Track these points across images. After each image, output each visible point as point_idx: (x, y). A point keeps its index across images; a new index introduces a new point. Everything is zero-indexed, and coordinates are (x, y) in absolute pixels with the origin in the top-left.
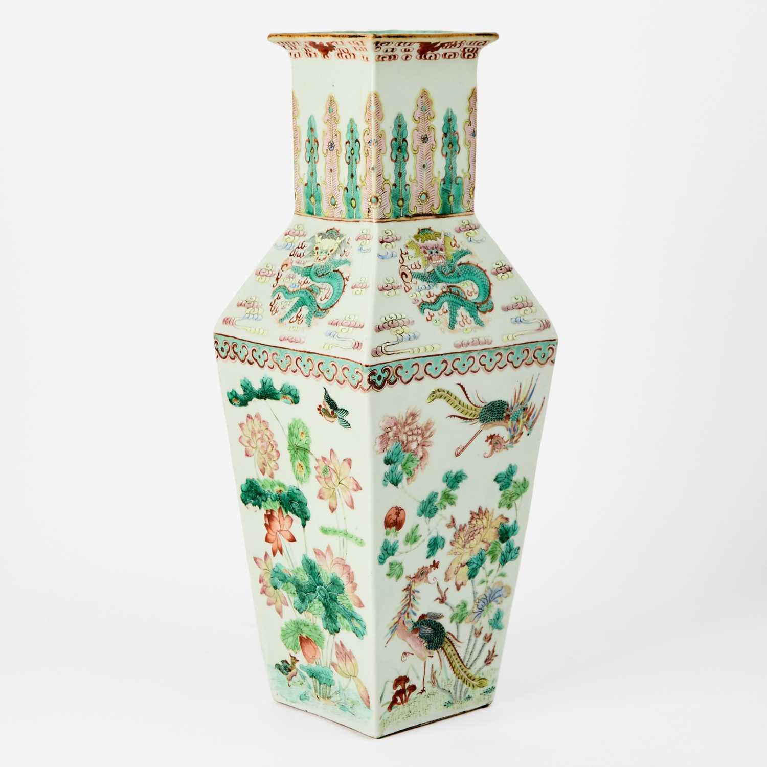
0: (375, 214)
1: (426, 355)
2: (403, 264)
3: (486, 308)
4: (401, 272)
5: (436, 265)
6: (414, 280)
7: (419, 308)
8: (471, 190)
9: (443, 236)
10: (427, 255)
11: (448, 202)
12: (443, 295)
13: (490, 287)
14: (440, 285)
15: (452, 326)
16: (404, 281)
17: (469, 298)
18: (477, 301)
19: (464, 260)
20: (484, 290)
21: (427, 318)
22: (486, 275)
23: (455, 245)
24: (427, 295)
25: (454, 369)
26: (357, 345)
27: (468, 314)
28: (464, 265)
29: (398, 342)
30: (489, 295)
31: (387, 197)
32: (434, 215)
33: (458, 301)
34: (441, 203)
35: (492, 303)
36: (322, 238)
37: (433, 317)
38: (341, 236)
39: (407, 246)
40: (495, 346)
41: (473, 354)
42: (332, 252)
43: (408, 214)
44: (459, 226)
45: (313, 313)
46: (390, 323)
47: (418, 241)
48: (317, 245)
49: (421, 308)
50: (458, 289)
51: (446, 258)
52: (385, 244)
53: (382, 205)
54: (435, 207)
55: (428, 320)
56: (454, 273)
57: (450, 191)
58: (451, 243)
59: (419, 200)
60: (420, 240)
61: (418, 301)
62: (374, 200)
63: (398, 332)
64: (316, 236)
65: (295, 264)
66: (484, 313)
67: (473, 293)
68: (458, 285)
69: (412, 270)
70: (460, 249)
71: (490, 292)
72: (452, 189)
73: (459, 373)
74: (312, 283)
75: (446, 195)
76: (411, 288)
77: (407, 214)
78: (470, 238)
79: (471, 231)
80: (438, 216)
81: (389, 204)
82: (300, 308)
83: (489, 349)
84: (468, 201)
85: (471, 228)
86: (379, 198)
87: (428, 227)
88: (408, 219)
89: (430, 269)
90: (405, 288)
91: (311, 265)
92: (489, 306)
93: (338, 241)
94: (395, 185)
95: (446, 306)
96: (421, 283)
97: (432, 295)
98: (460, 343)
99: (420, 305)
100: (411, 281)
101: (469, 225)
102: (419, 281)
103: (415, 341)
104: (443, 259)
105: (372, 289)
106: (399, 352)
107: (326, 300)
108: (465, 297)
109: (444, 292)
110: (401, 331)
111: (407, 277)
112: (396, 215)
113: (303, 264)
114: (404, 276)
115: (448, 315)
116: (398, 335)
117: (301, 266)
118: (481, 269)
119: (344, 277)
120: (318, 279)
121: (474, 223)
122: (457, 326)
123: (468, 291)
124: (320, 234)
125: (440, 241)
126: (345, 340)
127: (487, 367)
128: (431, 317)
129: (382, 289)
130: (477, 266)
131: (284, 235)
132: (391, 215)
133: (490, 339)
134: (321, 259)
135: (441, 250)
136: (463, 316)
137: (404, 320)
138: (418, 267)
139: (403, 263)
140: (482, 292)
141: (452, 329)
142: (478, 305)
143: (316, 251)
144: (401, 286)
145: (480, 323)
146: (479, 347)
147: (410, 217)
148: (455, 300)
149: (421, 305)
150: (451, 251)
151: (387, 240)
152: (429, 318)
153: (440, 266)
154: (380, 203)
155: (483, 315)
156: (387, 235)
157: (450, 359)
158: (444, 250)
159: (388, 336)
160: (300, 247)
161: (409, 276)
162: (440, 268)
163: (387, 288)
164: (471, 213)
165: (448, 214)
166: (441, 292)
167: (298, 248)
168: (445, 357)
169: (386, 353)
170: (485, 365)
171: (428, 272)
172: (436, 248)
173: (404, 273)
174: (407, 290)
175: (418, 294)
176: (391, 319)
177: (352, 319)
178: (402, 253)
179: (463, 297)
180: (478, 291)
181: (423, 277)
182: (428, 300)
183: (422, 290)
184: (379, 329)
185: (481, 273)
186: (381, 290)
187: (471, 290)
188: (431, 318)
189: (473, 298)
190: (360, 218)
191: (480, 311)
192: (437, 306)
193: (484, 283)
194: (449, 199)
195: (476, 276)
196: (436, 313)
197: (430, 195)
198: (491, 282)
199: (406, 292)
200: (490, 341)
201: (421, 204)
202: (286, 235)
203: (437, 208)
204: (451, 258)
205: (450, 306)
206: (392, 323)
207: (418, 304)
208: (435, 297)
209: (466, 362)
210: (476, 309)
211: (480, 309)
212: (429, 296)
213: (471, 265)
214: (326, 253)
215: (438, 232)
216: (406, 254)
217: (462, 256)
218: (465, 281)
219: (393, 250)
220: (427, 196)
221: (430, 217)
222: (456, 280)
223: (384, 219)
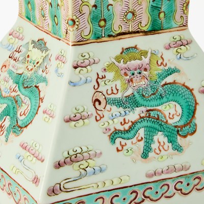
0: (72, 37)
1: (112, 188)
2: (98, 90)
3: (188, 131)
4: (94, 99)
5: (136, 88)
6: (108, 107)
7: (110, 138)
8: (185, 5)
9: (149, 55)
10: (128, 77)
11: (158, 19)
12: (140, 121)
13: (195, 107)
14: (138, 110)
15: (145, 155)
16: (96, 109)
17: (170, 121)
18: (179, 124)
19: (169, 79)
20: (188, 111)
21: (117, 148)
22: (193, 94)
23: (162, 63)
24: (121, 123)
25: (145, 197)
26: (36, 180)
27: (166, 140)
28: (169, 85)
29: (81, 177)
30: (193, 116)
31: (85, 19)
32: (142, 32)
33: (157, 126)
34: (150, 20)
35: (196, 125)
36: (34, 47)
37: (124, 147)
38: (47, 50)
39: (105, 70)
40: (193, 172)
41: (168, 182)
42: (38, 64)
43: (112, 33)
44: (169, 42)
45: (12, 126)
46: (73, 157)
47: (119, 62)
48: (29, 53)
49: (111, 137)
50: (158, 113)
51: (149, 79)
52: (79, 69)
53: (79, 28)
54: (143, 24)
55: (118, 150)
56: (157, 94)
57: (161, 8)
58: (157, 61)
59: (125, 19)
60: (122, 61)
61: (110, 130)
62: (71, 22)
63: (81, 166)
64: (30, 43)
65: (11, 68)
66: (185, 137)
67: (174, 116)
68: (159, 108)
69: (107, 96)
70: (166, 68)
71: (194, 113)
72: (163, 6)
73: (151, 200)
74: (19, 93)
75: (156, 12)
76: (103, 116)
77: (110, 34)
78: (179, 54)
79: (182, 47)
80: (146, 33)
81: (88, 26)
82: (5, 117)
83: (186, 175)
84: (181, 16)
85: (183, 43)
86: (76, 21)
87: (133, 46)
88: (111, 38)
89: (129, 92)
90: (96, 117)
91: (21, 73)
92: (191, 128)
93: (44, 55)
94: (95, 6)
95: (142, 132)
96: (115, 110)
97: (127, 121)
98: (153, 172)
99: (111, 134)
100: (104, 108)
101: (180, 40)
102: (114, 108)
103: (101, 174)
104: (146, 80)
105: (57, 121)
106: (80, 188)
107: (24, 117)
108: (165, 121)
109: (141, 118)
110: (86, 165)
111: (100, 103)
112: (97, 36)
113: (17, 70)
114: (97, 103)
115: (142, 144)
116: (81, 170)
117: (15, 71)
118: (188, 88)
119: (41, 97)
120: (23, 90)
121: (186, 38)
122: (151, 155)
123: (170, 114)
124: (33, 42)
125: (145, 60)
126: (28, 169)
127: (183, 191)
128: (122, 146)
129: (69, 120)
130: (184, 85)
131: (8, 35)
132: (91, 37)
133: (188, 165)
134: (29, 69)
135: (145, 70)
136: (159, 142)
137: (89, 152)
138: (115, 91)
139: (98, 88)
140: (186, 113)
141: (146, 158)
142: (179, 129)
143: (27, 59)
144: (92, 114)
145: (178, 149)
146: (174, 175)
147: (114, 36)
148: (153, 125)
149: (113, 135)
150: (157, 70)
151: (83, 65)
152: (120, 148)
153: (141, 88)
154: (77, 25)
155: (182, 139)
156: (83, 58)
157: (140, 190)
158: (148, 71)
159: (69, 171)
160: (17, 50)
161: (103, 102)
162: (141, 91)
163: (75, 119)
164: (184, 28)
165: (157, 30)
166: (138, 117)
167: (16, 51)
168: (135, 188)
169: (65, 190)
170: (181, 190)
171: (126, 97)
172: (139, 68)
173: (97, 100)
174: (98, 118)
175: (111, 122)
176: (75, 153)
177: (37, 148)
178: (98, 77)
179: (163, 121)
180: (181, 114)
181: (119, 103)
182: (121, 128)
183: (115, 118)
184: (59, 165)
185: (188, 92)
186: (67, 121)
187: (173, 112)
188: (122, 148)
189: (175, 121)
190: (60, 36)
191: (180, 135)
192: (130, 135)
193: (190, 103)
194: (159, 16)
195: (181, 96)
196: (129, 142)
197: (137, 13)
198: (197, 102)
199: (97, 121)
200: (187, 167)
201: (126, 23)
202: (10, 35)
203: (146, 25)
204: (156, 78)
205: (146, 133)
206: (75, 157)
207: (109, 134)
208: (130, 124)
209: (159, 190)
210: (176, 133)
211: (180, 133)
212: (123, 123)
213: (177, 85)
214: (33, 64)
215: (145, 51)
216: (103, 78)
217: (168, 75)
218: (167, 103)
219: (87, 75)
220: (133, 14)
221: (138, 34)
222: (158, 102)
223: (82, 41)
